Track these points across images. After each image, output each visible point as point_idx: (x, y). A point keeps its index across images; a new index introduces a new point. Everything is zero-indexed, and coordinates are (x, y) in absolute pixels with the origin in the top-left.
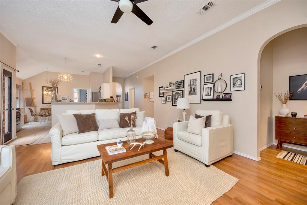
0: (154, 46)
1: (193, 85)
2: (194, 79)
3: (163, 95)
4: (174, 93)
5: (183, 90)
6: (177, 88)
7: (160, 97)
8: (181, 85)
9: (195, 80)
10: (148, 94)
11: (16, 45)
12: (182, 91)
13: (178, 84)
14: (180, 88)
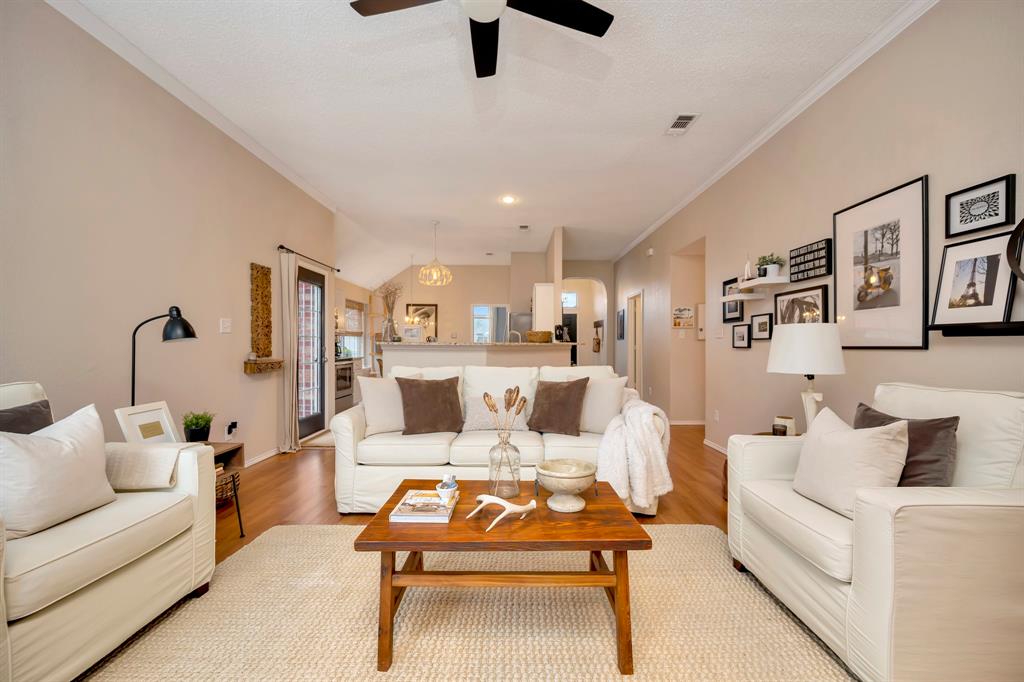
0: (680, 118)
1: (881, 254)
2: (883, 227)
3: (736, 315)
4: (784, 301)
5: (825, 288)
6: (794, 277)
7: (726, 321)
8: (817, 263)
9: (891, 230)
10: (692, 313)
11: (334, 210)
12: (819, 292)
13: (798, 260)
14: (809, 278)
